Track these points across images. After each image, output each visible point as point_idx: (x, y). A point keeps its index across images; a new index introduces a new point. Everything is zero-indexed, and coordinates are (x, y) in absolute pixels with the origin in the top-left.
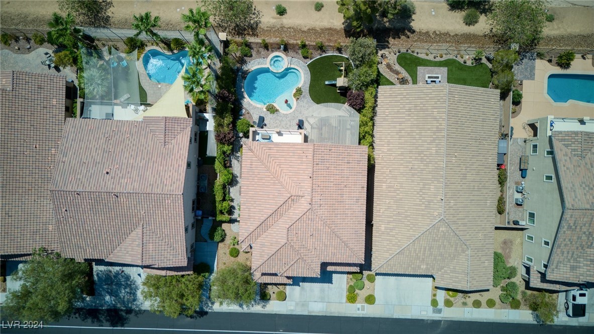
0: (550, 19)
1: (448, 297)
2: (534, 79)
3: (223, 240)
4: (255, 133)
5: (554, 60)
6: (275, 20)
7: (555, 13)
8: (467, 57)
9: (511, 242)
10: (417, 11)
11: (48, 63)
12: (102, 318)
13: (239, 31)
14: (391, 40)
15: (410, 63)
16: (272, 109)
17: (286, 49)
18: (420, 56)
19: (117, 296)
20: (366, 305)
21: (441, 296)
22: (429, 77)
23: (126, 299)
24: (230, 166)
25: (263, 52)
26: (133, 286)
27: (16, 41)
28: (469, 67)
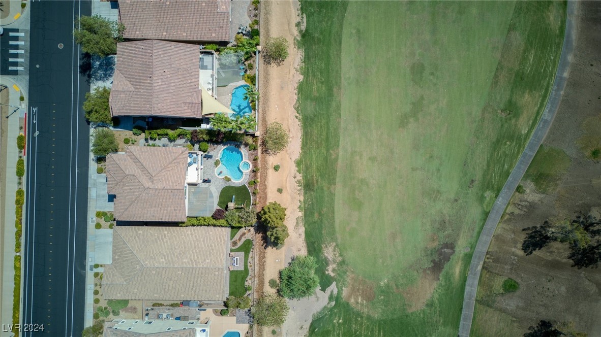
0: (274, 332)
1: (100, 275)
2: (237, 323)
3: (134, 134)
6: (271, 164)
7: (278, 335)
8: (250, 282)
9: (136, 312)
10: (278, 251)
11: (242, 28)
12: (85, 60)
13: (264, 143)
14: (261, 235)
15: (246, 247)
16: (217, 163)
17: (254, 171)
18: (251, 253)
19: (99, 69)
20: (95, 223)
21: (101, 270)
22: (237, 259)
23: (97, 74)
24: (180, 138)
25: (252, 157)
26: (105, 79)
27: (254, 9)
28: (244, 284)
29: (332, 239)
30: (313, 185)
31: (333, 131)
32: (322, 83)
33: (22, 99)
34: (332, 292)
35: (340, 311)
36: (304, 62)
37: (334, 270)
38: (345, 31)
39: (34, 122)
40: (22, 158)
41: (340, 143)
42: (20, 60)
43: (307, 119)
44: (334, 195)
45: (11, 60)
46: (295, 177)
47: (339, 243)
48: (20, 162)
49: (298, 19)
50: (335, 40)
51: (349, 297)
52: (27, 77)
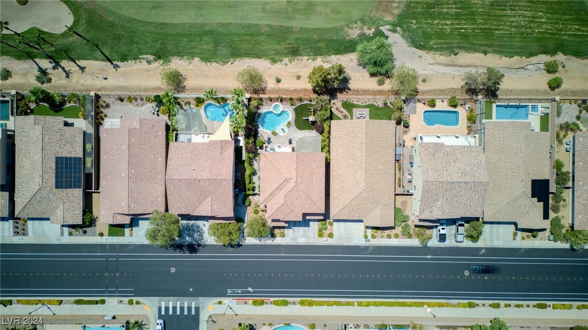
0: (424, 81)
1: (373, 233)
2: (416, 114)
3: (250, 205)
4: (266, 147)
5: (427, 103)
6: (275, 86)
7: (427, 77)
8: (380, 102)
9: (406, 202)
10: (352, 78)
11: (153, 112)
12: (185, 249)
13: (256, 92)
14: (338, 94)
15: (349, 106)
16: (274, 134)
17: (281, 101)
18: (354, 102)
19: (192, 237)
20: (328, 238)
21: (369, 232)
22: (359, 114)
23: (197, 239)
24: (253, 165)
25: (269, 102)
26: (201, 231)
27: (136, 100)
28: (381, 108)
29: (341, 30)
30: (293, 47)
31: (244, 30)
32: (201, 40)
33: (220, 303)
34: (389, 30)
35: (405, 22)
36: (182, 56)
37: (369, 29)
38: (153, 20)
39: (240, 292)
40: (272, 302)
41: (255, 23)
42: (186, 305)
43: (234, 54)
44: (302, 28)
45: (186, 313)
46: (286, 65)
47: (345, 24)
48: (276, 303)
49: (144, 62)
50: (162, 29)
51: (393, 14)
52: (201, 298)
